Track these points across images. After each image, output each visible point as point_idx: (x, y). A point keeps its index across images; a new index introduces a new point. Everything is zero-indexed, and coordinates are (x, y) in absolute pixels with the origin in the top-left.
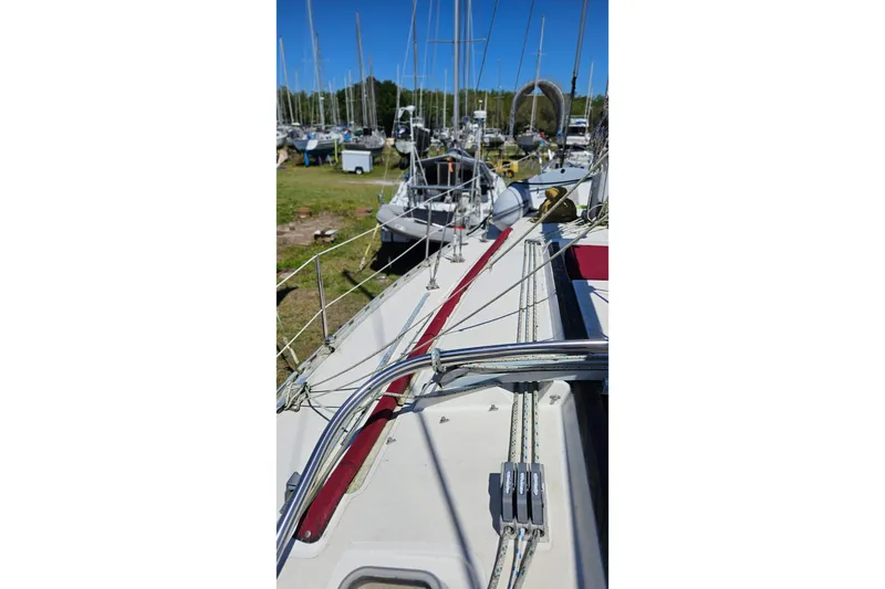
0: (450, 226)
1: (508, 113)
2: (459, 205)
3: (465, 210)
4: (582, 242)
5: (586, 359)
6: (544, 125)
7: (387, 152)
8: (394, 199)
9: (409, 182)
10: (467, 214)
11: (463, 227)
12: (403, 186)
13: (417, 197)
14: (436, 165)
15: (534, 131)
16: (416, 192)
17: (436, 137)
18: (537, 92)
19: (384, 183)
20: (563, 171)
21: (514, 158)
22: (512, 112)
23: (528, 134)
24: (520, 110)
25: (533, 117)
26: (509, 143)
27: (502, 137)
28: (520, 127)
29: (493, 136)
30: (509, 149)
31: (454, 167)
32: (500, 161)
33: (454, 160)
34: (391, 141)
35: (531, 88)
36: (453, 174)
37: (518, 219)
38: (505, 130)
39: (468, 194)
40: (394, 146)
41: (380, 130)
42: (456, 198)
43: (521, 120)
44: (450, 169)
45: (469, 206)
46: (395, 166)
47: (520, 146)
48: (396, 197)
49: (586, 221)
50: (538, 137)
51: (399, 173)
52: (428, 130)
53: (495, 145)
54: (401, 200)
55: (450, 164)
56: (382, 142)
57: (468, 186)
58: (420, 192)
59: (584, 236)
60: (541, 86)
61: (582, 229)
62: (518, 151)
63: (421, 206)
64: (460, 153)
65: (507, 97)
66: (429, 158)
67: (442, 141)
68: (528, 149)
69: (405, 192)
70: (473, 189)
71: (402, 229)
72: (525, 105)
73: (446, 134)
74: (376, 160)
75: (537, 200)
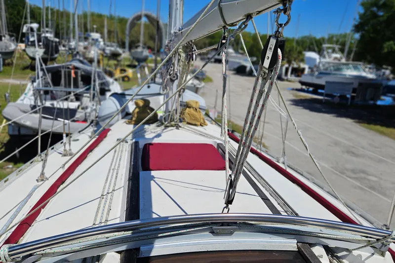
0: (74, 121)
1: (123, 32)
2: (81, 103)
3: (87, 108)
4: (156, 141)
5: (132, 233)
6: (151, 44)
7: (17, 55)
8: (22, 98)
9: (35, 84)
10: (89, 110)
11: (85, 121)
12: (30, 88)
13: (43, 97)
14: (60, 71)
15: (144, 48)
16: (42, 92)
17: (64, 46)
18: (144, 20)
19: (11, 81)
20: (149, 87)
21: (130, 66)
22: (127, 32)
23: (140, 50)
24: (133, 32)
25: (142, 38)
26: (125, 55)
27: (120, 50)
28: (133, 45)
29: (113, 49)
30: (125, 59)
31: (76, 73)
32: (119, 69)
33: (76, 68)
34: (22, 46)
35: (139, 18)
36: (76, 80)
37: (118, 120)
38: (122, 45)
39: (88, 95)
40: (24, 50)
41: (11, 36)
42: (78, 97)
43: (133, 39)
44: (73, 75)
45: (90, 104)
46: (25, 68)
47: (134, 58)
48: (23, 96)
49: (162, 124)
50: (146, 53)
51: (28, 74)
52: (57, 40)
53: (115, 56)
54: (27, 99)
55: (73, 72)
56: (12, 47)
57: (88, 89)
58: (46, 92)
59: (159, 136)
60: (147, 16)
61: (159, 130)
62: (132, 62)
63: (48, 104)
64: (81, 62)
65: (122, 21)
66: (56, 65)
67: (70, 49)
68: (140, 60)
69: (31, 92)
70: (92, 91)
71: (28, 123)
72: (136, 28)
73: (73, 44)
74: (7, 61)
75: (132, 107)
